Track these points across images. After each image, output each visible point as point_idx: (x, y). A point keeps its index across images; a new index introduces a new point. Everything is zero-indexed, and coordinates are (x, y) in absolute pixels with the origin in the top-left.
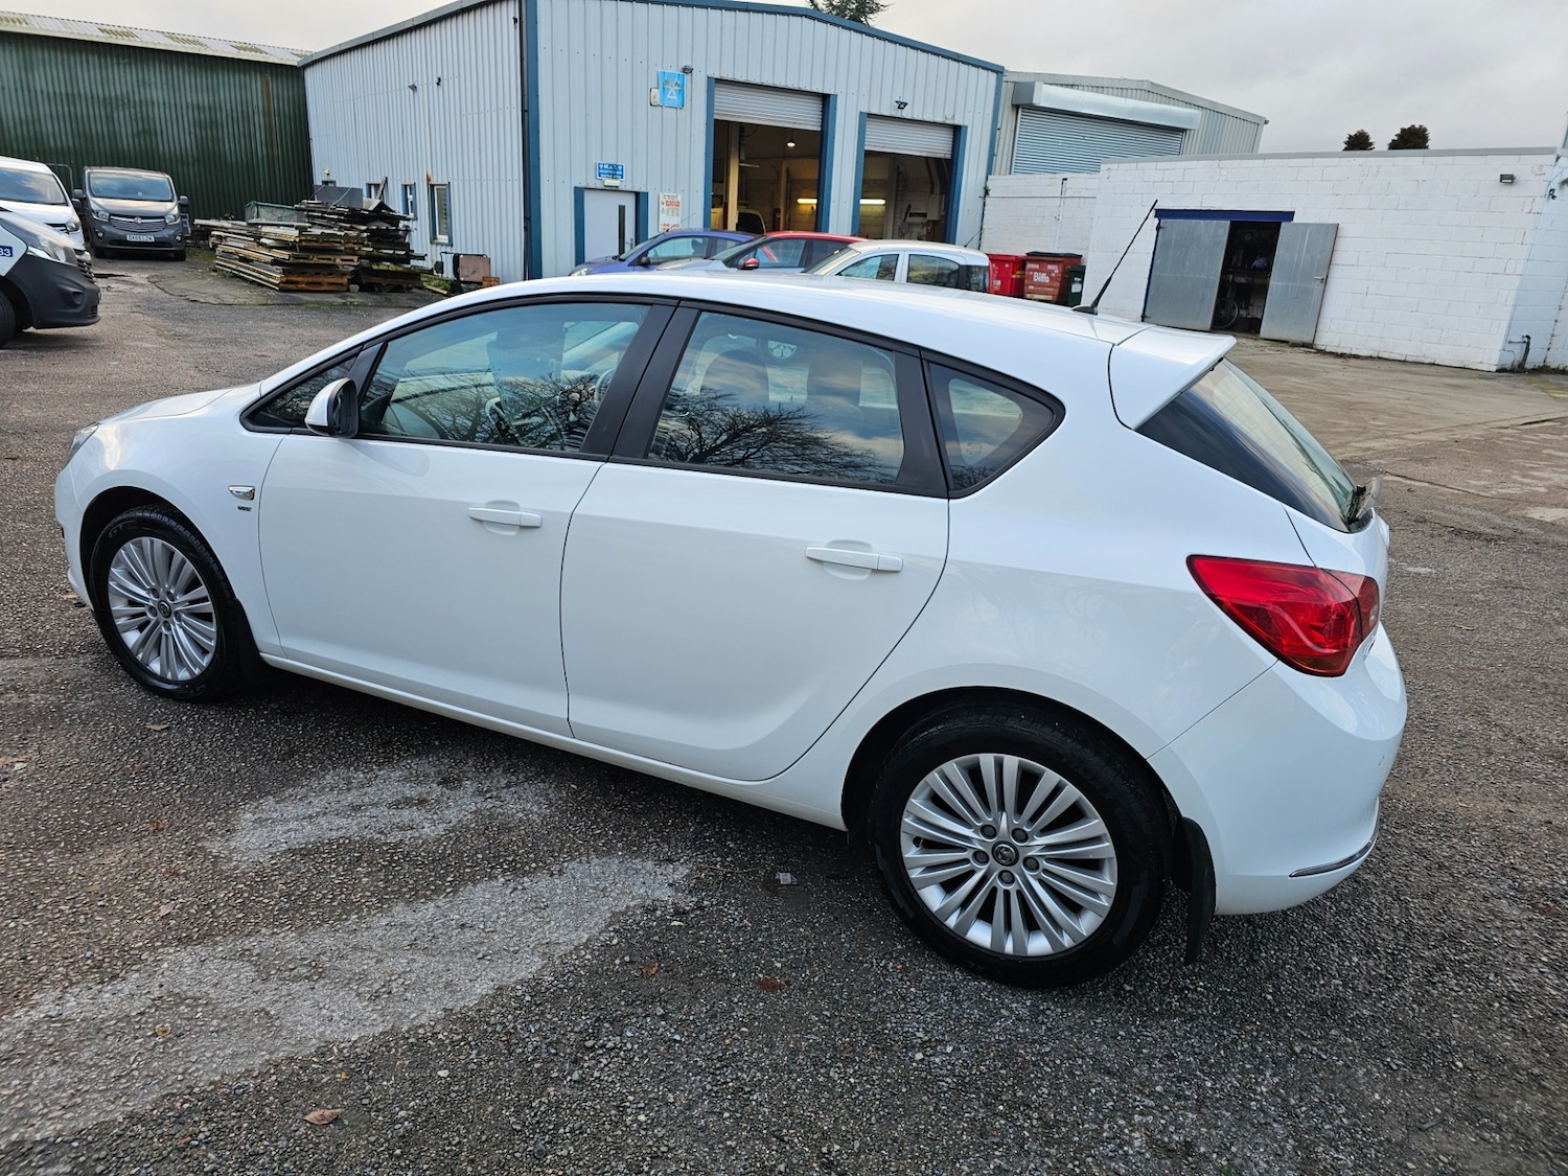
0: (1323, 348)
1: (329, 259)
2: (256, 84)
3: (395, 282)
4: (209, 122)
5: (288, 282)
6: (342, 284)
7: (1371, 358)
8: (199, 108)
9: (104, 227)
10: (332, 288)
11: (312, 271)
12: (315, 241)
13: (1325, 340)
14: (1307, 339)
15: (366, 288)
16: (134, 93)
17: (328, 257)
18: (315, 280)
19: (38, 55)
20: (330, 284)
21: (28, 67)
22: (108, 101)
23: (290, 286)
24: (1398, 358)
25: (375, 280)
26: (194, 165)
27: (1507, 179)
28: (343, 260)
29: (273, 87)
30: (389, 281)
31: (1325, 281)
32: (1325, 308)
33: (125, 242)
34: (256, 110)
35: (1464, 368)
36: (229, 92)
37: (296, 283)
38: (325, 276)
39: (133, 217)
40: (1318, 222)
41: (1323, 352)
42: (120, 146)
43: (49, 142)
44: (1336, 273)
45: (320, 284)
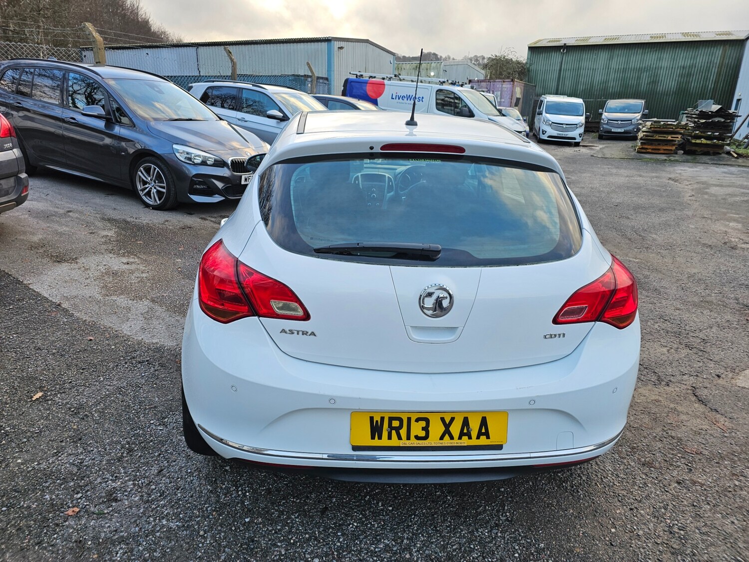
1: (665, 137)
2: (719, 52)
3: (706, 150)
4: (687, 73)
5: (642, 148)
6: (671, 150)
8: (683, 68)
9: (604, 126)
10: (665, 152)
11: (656, 143)
12: (659, 128)
15: (687, 153)
16: (654, 64)
17: (664, 136)
18: (657, 147)
19: (617, 52)
20: (665, 150)
21: (611, 58)
22: (640, 69)
23: (643, 150)
25: (694, 148)
26: (672, 95)
28: (672, 137)
29: (728, 52)
30: (702, 149)
33: (610, 132)
34: (714, 65)
36: (701, 58)
37: (647, 149)
38: (663, 145)
39: (617, 121)
42: (640, 89)
43: (609, 90)
45: (659, 149)
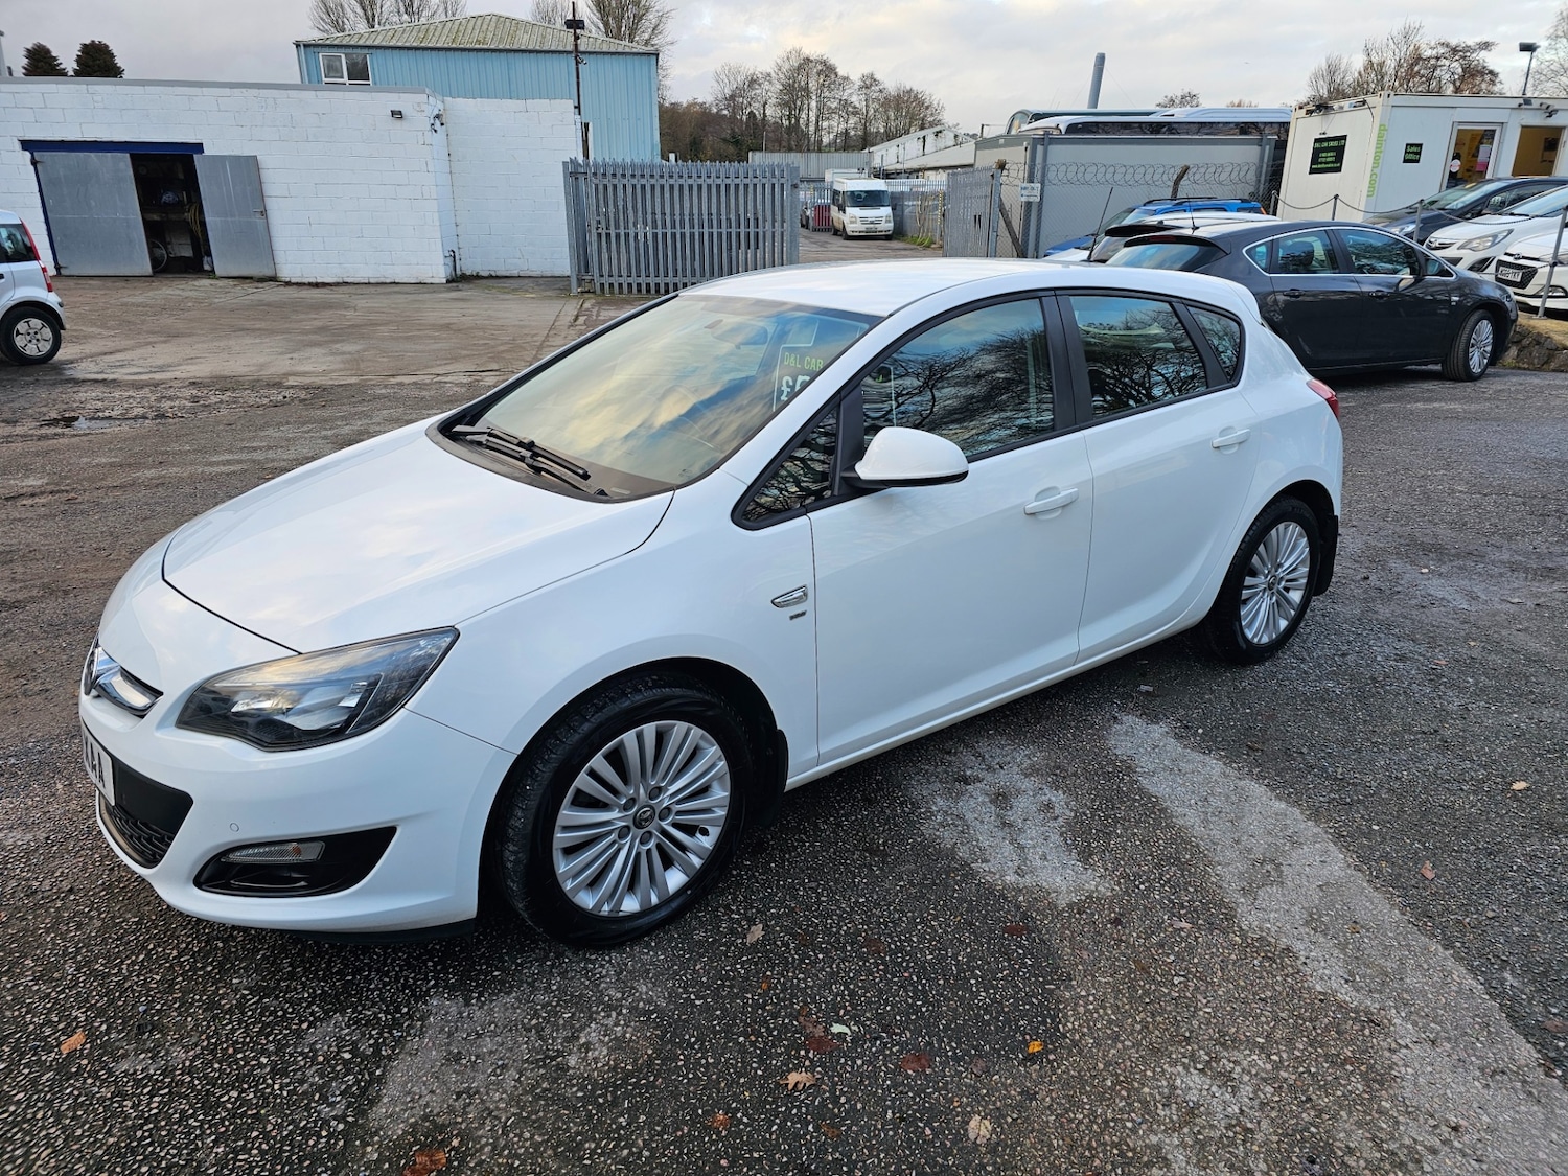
0: (288, 280)
7: (337, 284)
13: (287, 272)
14: (268, 272)
24: (362, 281)
27: (397, 114)
31: (264, 213)
32: (274, 240)
35: (421, 283)
40: (233, 154)
41: (288, 284)
44: (273, 205)
